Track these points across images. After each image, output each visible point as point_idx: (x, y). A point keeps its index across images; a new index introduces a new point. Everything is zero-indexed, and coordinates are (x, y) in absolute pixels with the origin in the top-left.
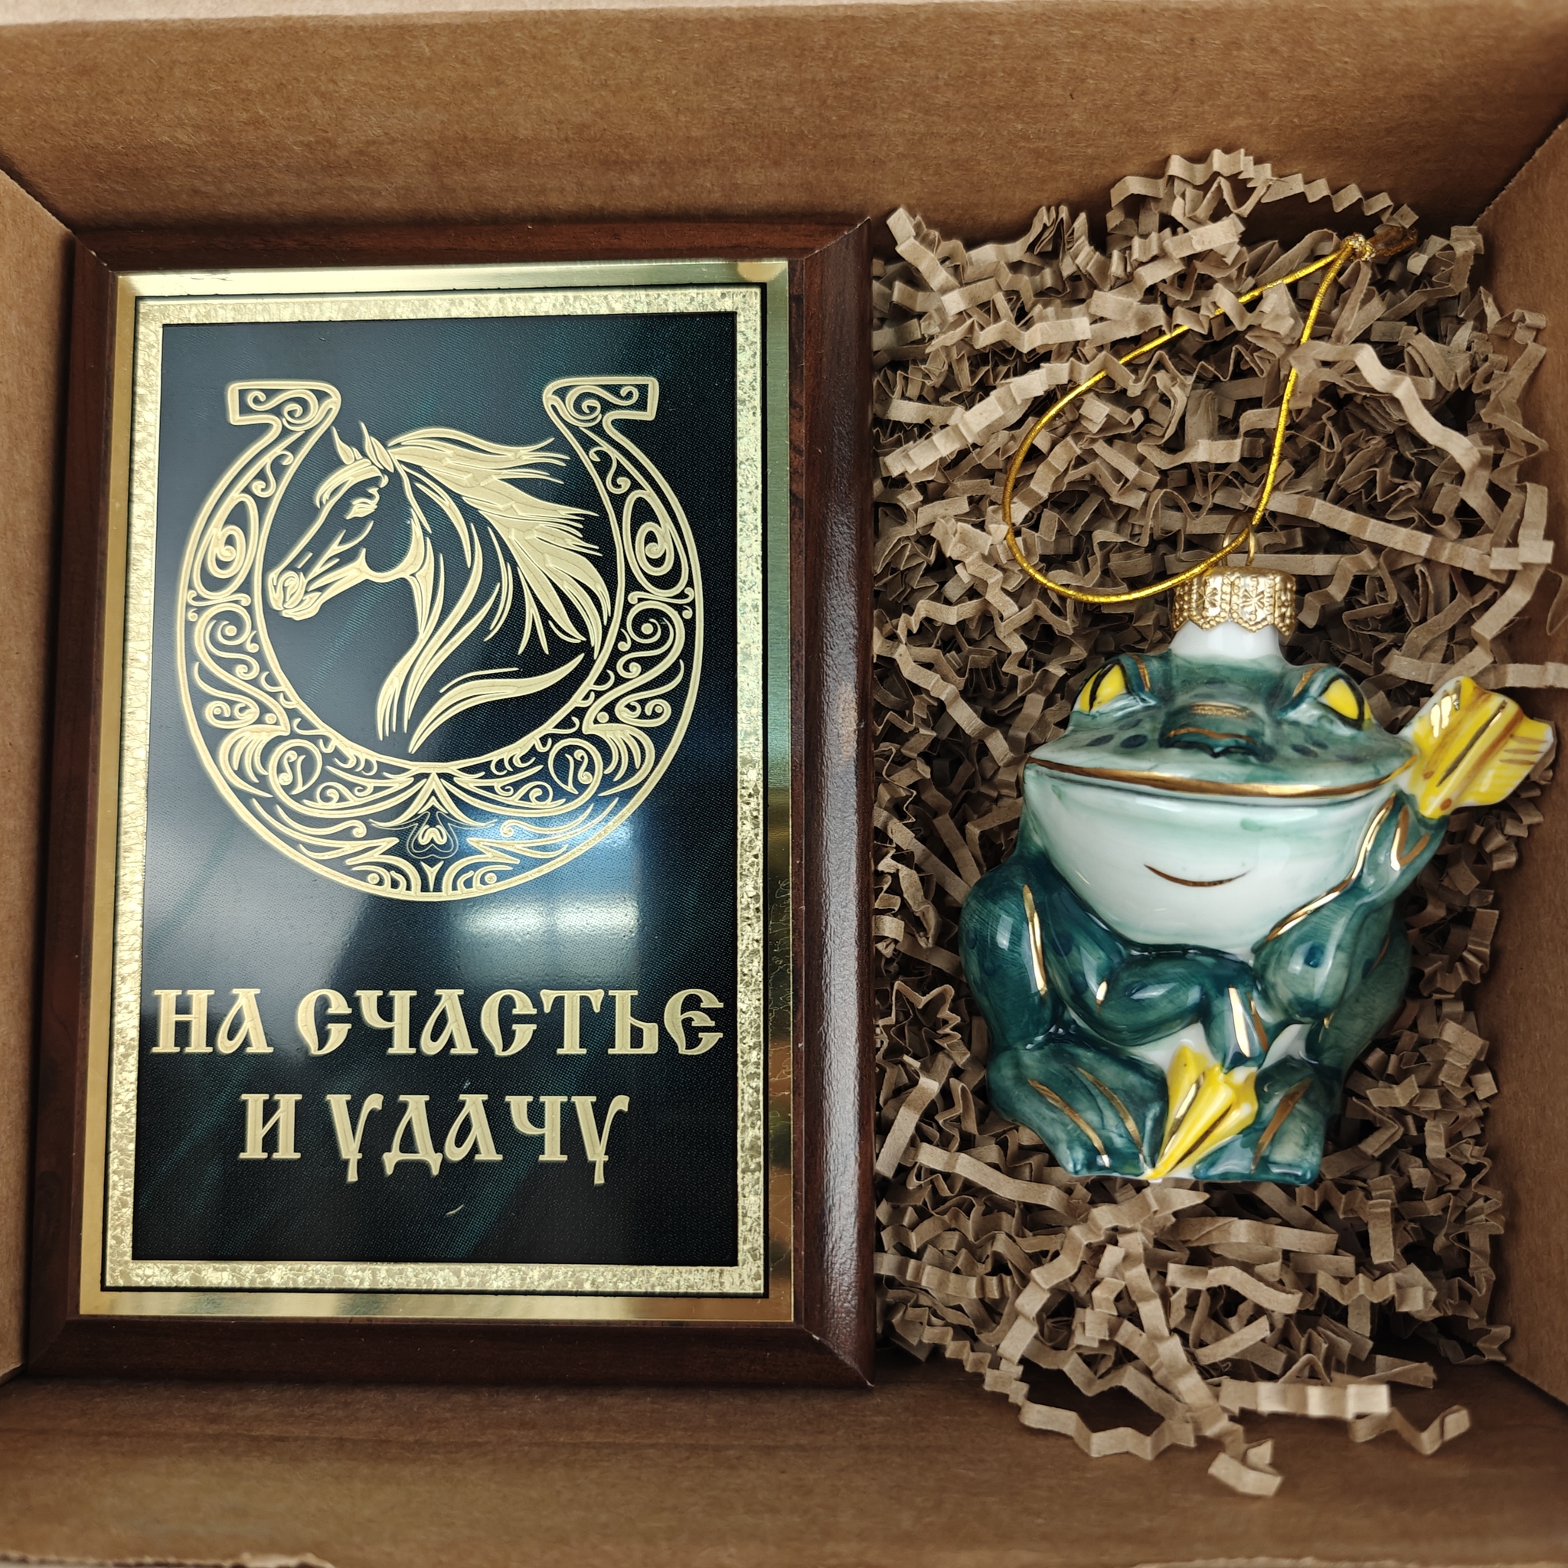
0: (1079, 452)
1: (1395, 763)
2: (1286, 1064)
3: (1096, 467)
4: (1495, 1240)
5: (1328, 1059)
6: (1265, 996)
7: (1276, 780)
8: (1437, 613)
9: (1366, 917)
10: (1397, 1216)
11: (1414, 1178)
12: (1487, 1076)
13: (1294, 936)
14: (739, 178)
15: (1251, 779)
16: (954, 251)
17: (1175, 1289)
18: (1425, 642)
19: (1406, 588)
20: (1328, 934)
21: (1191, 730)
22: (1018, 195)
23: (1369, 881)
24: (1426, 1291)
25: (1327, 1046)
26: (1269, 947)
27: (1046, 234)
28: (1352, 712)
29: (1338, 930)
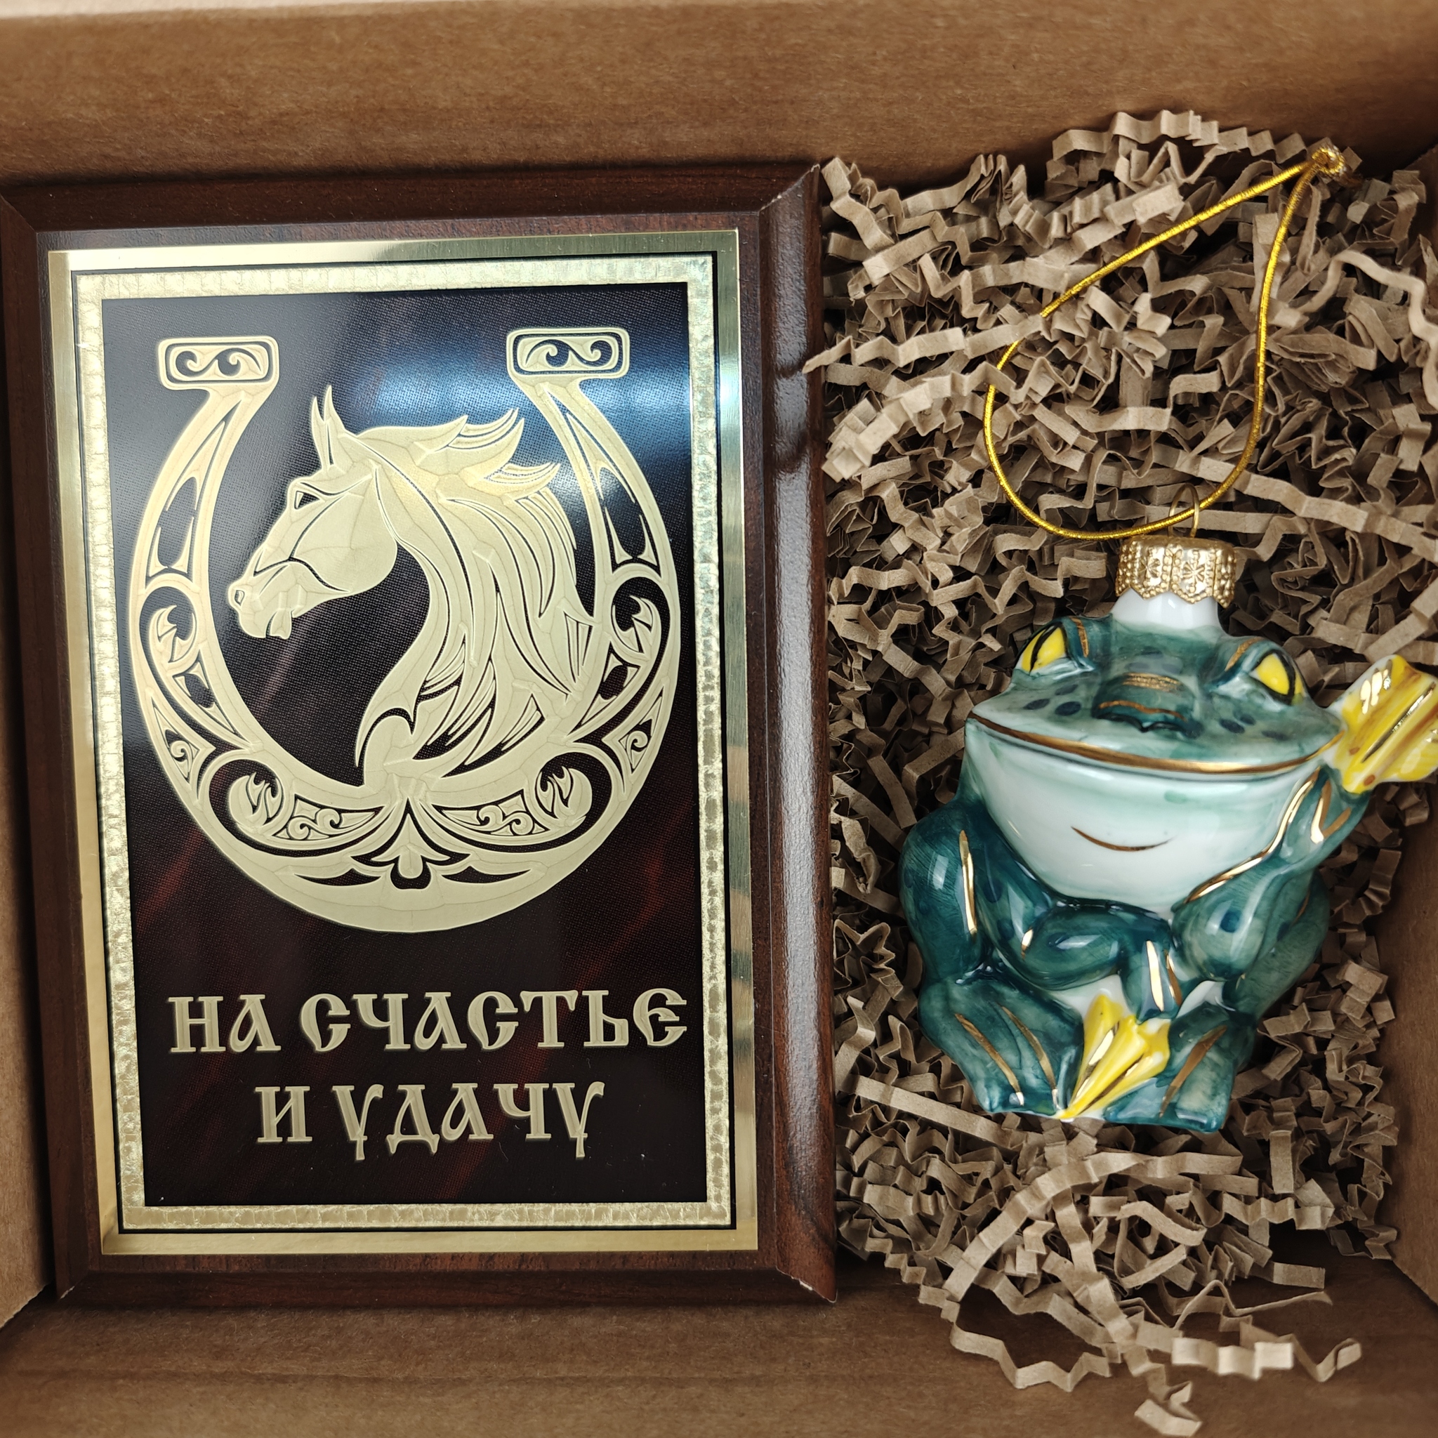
0: (1018, 418)
1: (1320, 741)
2: (1205, 1009)
3: (1034, 431)
4: (1387, 1150)
5: (1243, 1006)
6: (1182, 954)
7: (1201, 757)
8: (1366, 577)
9: (1284, 885)
10: (1298, 1135)
11: (1313, 1099)
12: (1387, 1004)
13: (1214, 899)
14: (667, 136)
15: (1177, 755)
16: (889, 199)
17: (1097, 1220)
18: (1352, 604)
19: (1334, 549)
20: (1245, 901)
21: (1123, 703)
22: (954, 145)
23: (1287, 852)
24: (1324, 1207)
25: (1242, 994)
26: (1190, 906)
27: (983, 184)
28: (1280, 684)
29: (1255, 898)
